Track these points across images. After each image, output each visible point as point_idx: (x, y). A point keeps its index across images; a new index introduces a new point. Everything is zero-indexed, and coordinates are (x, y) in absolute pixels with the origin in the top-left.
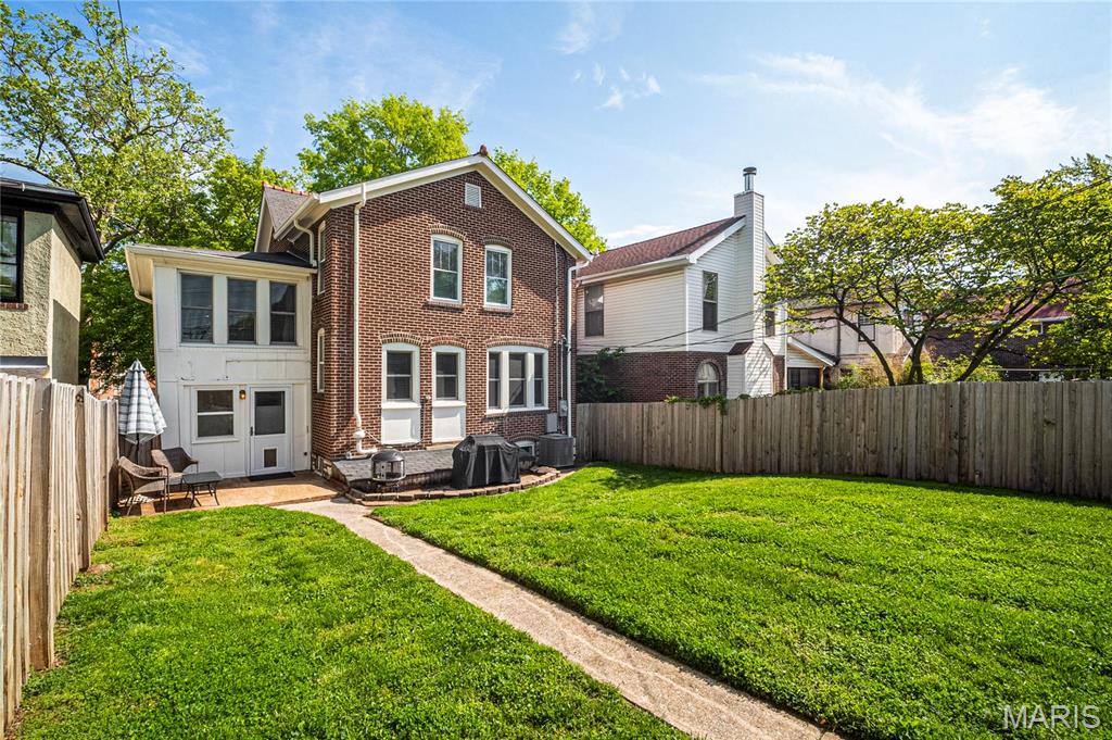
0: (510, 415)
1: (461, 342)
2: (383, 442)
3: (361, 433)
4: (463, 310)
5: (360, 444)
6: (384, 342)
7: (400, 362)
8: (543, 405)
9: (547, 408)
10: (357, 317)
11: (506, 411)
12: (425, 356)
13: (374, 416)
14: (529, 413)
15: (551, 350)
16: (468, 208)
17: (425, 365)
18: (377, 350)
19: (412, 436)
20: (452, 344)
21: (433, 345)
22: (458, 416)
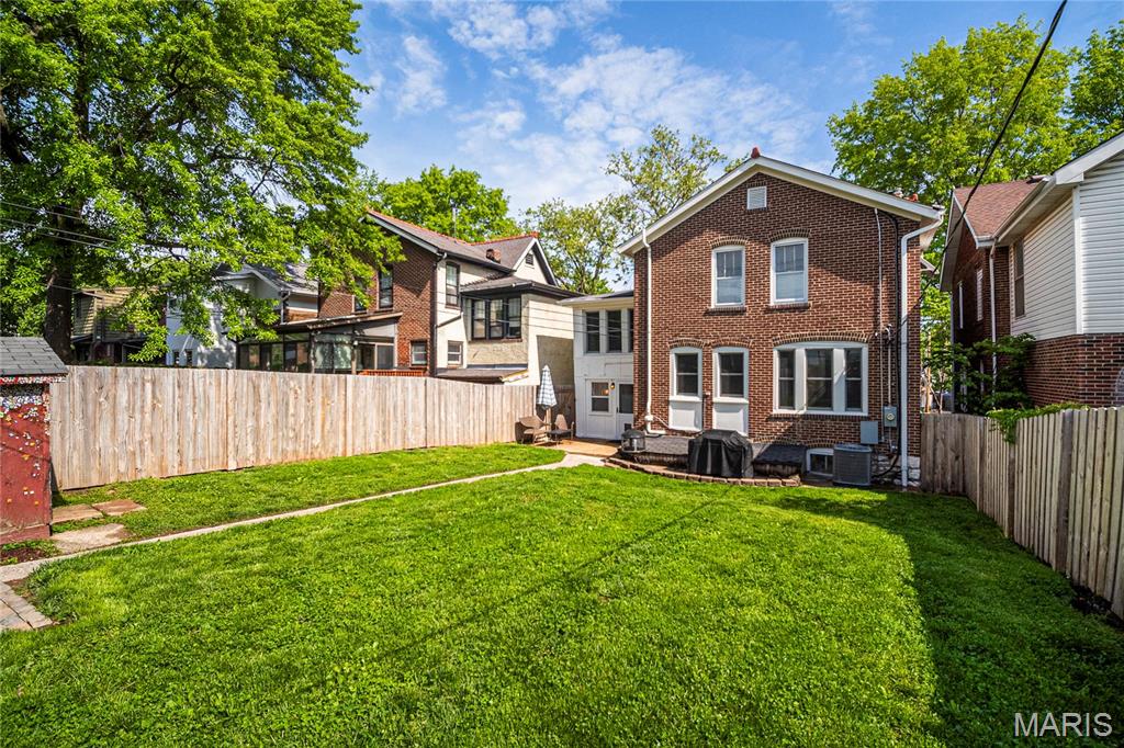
0: (805, 417)
1: (743, 342)
2: (671, 427)
3: (649, 417)
4: (745, 311)
5: (649, 426)
6: (671, 347)
7: (687, 363)
8: (862, 411)
9: (865, 413)
10: (650, 329)
11: (802, 412)
12: (708, 356)
13: (663, 405)
14: (834, 418)
15: (873, 342)
16: (751, 212)
17: (709, 364)
18: (666, 353)
19: (696, 426)
20: (734, 345)
21: (713, 347)
22: (741, 412)
